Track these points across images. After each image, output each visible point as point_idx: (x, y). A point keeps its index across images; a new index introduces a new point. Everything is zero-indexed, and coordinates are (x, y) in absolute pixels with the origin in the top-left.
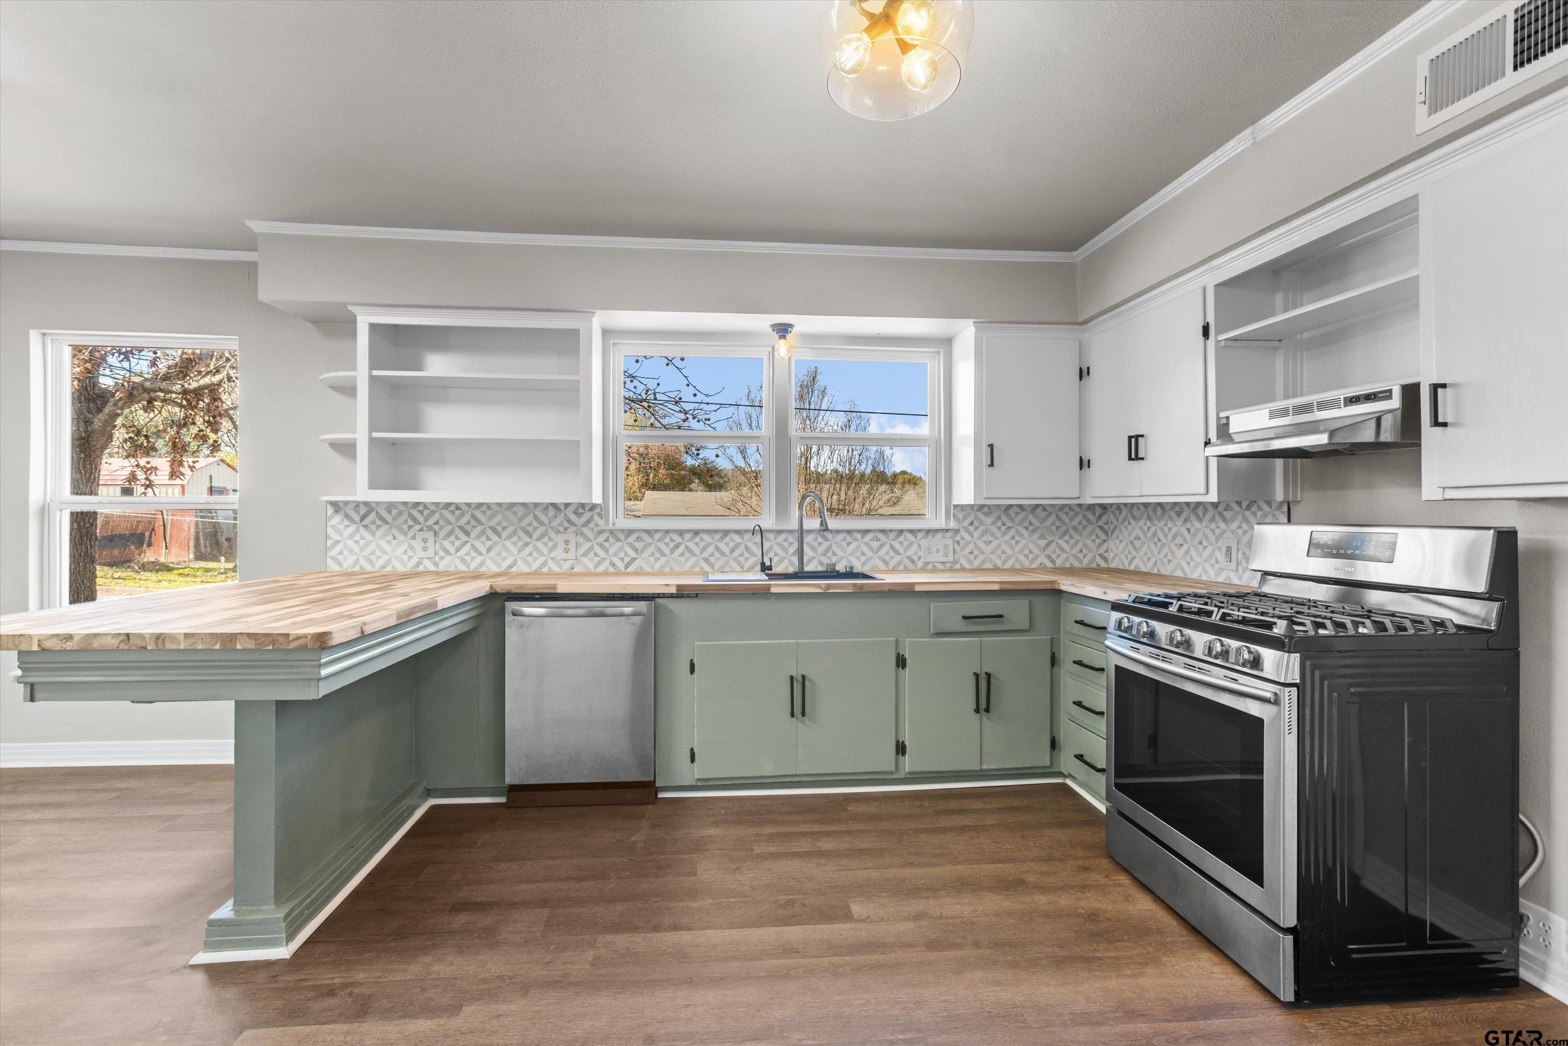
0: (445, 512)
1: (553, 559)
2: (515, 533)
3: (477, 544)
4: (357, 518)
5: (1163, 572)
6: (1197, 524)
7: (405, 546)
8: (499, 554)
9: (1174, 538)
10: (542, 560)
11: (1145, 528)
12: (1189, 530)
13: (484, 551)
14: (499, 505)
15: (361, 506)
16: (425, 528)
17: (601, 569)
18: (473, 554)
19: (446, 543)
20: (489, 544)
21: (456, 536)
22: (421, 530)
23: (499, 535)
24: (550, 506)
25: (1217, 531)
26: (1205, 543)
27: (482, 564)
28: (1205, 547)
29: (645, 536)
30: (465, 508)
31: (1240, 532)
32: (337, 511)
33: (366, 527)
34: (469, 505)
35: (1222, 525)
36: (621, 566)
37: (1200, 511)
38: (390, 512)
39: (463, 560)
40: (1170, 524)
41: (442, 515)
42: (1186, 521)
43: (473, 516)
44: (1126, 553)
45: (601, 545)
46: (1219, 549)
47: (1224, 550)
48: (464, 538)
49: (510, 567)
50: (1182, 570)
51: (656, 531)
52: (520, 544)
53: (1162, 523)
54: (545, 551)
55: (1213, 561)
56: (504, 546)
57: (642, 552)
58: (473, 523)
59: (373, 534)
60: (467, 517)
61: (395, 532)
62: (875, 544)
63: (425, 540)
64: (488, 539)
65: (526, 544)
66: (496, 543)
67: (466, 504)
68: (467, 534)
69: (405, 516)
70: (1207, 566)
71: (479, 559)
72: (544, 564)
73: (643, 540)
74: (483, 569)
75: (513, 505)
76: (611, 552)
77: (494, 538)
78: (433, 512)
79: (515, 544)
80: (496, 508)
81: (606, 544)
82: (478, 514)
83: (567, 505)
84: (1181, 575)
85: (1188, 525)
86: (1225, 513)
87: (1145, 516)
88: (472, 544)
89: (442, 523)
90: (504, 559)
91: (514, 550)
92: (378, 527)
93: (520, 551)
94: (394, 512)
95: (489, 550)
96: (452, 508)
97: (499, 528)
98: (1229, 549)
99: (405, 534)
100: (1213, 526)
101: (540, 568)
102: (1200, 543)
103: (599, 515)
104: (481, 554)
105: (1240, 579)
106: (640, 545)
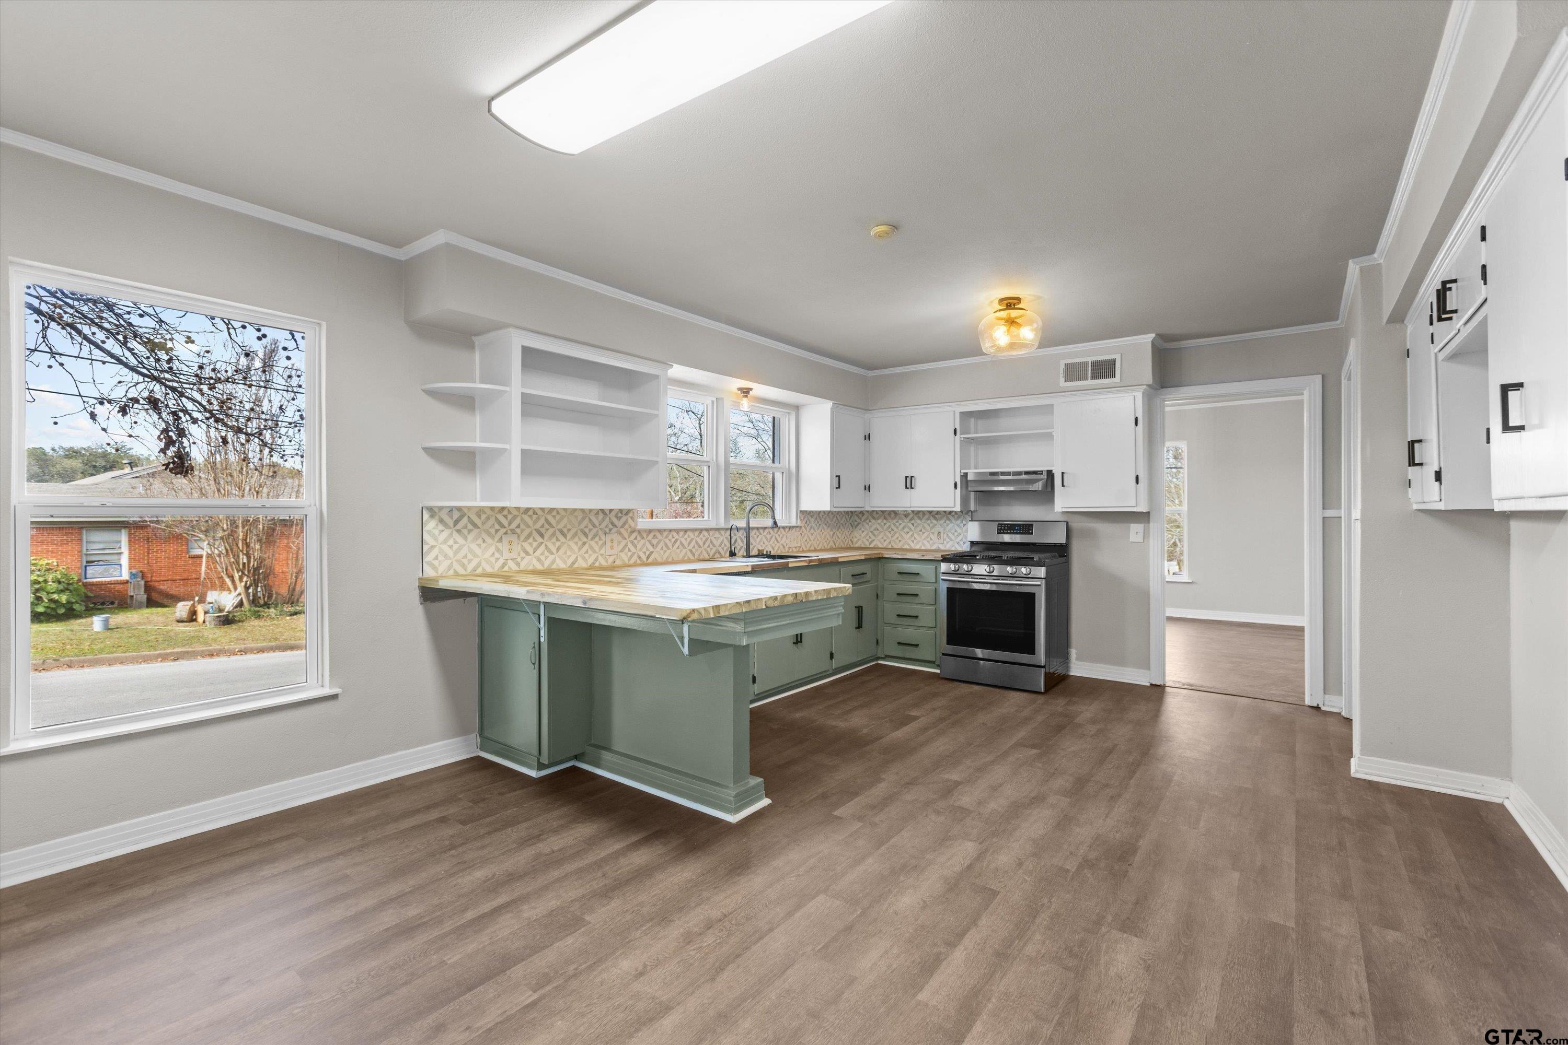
0: (526, 517)
1: (602, 555)
2: (576, 534)
3: (550, 545)
4: (451, 523)
5: (895, 546)
6: (919, 522)
7: (492, 549)
8: (565, 553)
9: (903, 528)
10: (594, 556)
11: (882, 524)
12: (913, 525)
13: (554, 551)
14: (565, 510)
15: (455, 511)
16: (509, 532)
17: (632, 562)
18: (546, 553)
19: (526, 545)
20: (558, 544)
21: (534, 538)
22: (506, 533)
23: (565, 536)
24: (600, 512)
25: (931, 525)
26: (923, 530)
27: (554, 561)
28: (924, 533)
29: (658, 534)
30: (540, 512)
31: (945, 525)
32: (432, 516)
33: (459, 531)
34: (542, 509)
35: (935, 522)
36: (644, 558)
37: (921, 515)
38: (479, 517)
39: (539, 560)
40: (900, 522)
41: (522, 519)
42: (911, 519)
43: (546, 520)
44: (868, 538)
45: (632, 542)
46: (933, 533)
47: (936, 534)
48: (540, 540)
49: (573, 563)
50: (909, 545)
51: (665, 530)
52: (580, 543)
53: (895, 521)
54: (597, 549)
55: (929, 539)
56: (569, 546)
57: (656, 547)
58: (546, 526)
59: (465, 538)
60: (542, 521)
61: (484, 536)
62: (769, 536)
63: (510, 543)
64: (558, 540)
65: (584, 544)
66: (563, 543)
67: (541, 509)
68: (542, 536)
69: (492, 520)
70: (925, 542)
71: (551, 557)
72: (596, 559)
73: (657, 538)
74: (554, 567)
75: (575, 510)
76: (639, 547)
77: (562, 539)
78: (515, 517)
79: (576, 543)
80: (563, 513)
81: (635, 541)
82: (550, 518)
83: (611, 511)
84: (908, 548)
85: (913, 522)
86: (936, 516)
87: (883, 517)
88: (546, 545)
89: (522, 526)
90: (569, 557)
91: (576, 548)
92: (470, 531)
93: (580, 549)
94: (483, 517)
95: (558, 549)
96: (531, 513)
97: (565, 530)
98: (939, 533)
99: (493, 537)
100: (929, 522)
101: (594, 563)
102: (921, 531)
103: (632, 518)
104: (552, 553)
105: (945, 547)
106: (655, 542)
